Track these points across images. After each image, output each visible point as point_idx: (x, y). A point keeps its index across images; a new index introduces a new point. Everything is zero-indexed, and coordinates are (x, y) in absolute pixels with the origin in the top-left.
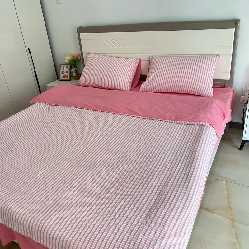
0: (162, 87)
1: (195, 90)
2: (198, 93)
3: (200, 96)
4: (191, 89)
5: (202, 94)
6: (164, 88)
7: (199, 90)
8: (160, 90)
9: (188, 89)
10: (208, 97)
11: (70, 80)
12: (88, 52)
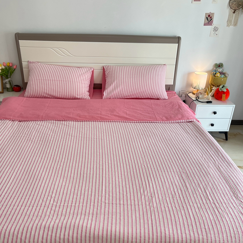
0: (125, 94)
1: (154, 95)
2: (157, 97)
3: (158, 99)
4: (151, 94)
5: (160, 97)
6: (126, 94)
7: (158, 94)
8: (122, 96)
9: (148, 94)
10: (165, 99)
11: (3, 93)
12: (30, 61)
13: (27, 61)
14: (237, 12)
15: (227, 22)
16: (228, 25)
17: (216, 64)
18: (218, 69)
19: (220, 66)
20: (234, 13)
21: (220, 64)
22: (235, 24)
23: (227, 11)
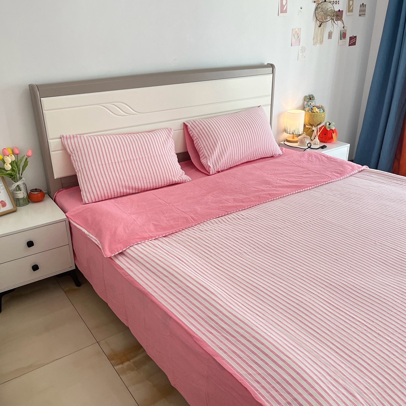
1: (268, 151)
3: (272, 157)
5: (276, 153)
7: (273, 149)
9: (262, 152)
11: (15, 211)
12: (65, 135)
13: (59, 136)
14: (322, 26)
15: (313, 39)
16: (314, 44)
17: (306, 97)
18: (310, 103)
19: (311, 98)
20: (320, 26)
21: (309, 96)
22: (321, 42)
23: (312, 24)
